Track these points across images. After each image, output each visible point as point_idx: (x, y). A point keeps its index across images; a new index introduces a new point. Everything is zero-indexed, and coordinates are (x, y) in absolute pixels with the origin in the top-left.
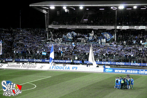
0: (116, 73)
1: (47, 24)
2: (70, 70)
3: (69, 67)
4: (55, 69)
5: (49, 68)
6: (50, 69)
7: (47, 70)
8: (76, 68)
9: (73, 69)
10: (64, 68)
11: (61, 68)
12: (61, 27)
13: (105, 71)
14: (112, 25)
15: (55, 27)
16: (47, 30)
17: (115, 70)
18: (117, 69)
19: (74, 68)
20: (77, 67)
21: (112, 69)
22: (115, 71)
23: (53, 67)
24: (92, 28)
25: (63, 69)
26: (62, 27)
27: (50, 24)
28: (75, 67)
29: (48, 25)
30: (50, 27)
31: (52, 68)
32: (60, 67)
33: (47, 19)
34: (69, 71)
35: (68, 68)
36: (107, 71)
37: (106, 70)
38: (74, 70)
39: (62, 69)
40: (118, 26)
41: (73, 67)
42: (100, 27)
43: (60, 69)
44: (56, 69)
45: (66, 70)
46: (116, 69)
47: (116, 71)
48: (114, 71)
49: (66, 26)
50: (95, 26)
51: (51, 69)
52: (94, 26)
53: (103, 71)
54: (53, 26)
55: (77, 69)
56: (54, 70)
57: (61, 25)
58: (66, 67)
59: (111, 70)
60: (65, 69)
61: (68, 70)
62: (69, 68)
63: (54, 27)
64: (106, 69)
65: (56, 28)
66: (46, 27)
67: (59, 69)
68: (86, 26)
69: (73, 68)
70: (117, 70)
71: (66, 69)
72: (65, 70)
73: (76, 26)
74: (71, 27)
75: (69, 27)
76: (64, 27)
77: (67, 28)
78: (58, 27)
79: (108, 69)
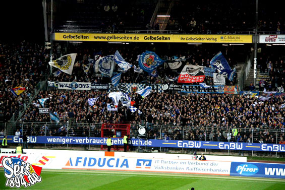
0: (269, 176)
1: (49, 29)
2: (130, 169)
3: (126, 160)
4: (84, 165)
5: (68, 164)
6: (70, 167)
7: (61, 168)
8: (147, 163)
9: (140, 164)
10: (113, 163)
11: (101, 164)
12: (91, 37)
13: (236, 172)
14: (245, 33)
15: (73, 39)
16: (49, 46)
17: (266, 169)
18: (273, 167)
19: (142, 162)
20: (150, 161)
21: (258, 166)
22: (267, 173)
23: (78, 161)
24: (185, 41)
25: (108, 165)
26: (96, 38)
27: (58, 27)
28: (144, 161)
29: (53, 33)
30: (59, 37)
31: (76, 165)
32: (100, 159)
33: (49, 14)
34: (127, 171)
35: (123, 165)
36: (241, 173)
37: (237, 170)
38: (143, 168)
39: (106, 167)
40: (262, 34)
41: (138, 160)
42: (209, 39)
43: (99, 165)
44: (89, 165)
45: (119, 168)
46: (268, 166)
47: (269, 171)
48: (261, 172)
49: (107, 35)
50: (194, 36)
51: (74, 166)
52: (189, 36)
53: (229, 173)
54: (68, 35)
55: (150, 165)
56: (81, 169)
57: (90, 32)
58: (118, 160)
59: (255, 170)
60: (115, 165)
61: (124, 168)
63: (71, 37)
64: (239, 167)
65: (78, 40)
66: (47, 39)
67: (96, 167)
68: (166, 36)
69: (138, 164)
70: (270, 169)
71: (117, 166)
72: (114, 168)
73: (138, 36)
74: (122, 37)
75: (115, 38)
76: (100, 38)
77: (110, 40)
78: (83, 37)
79: (245, 167)
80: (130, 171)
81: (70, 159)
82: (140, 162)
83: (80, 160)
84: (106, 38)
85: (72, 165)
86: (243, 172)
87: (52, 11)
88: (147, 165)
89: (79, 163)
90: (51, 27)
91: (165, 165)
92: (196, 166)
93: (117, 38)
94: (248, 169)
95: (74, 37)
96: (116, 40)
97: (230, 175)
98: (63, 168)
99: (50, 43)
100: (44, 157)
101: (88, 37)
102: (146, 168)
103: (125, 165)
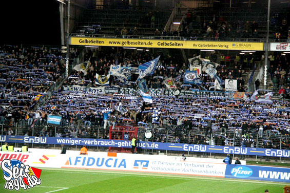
0: (263, 179)
1: (65, 33)
2: (127, 169)
3: (124, 160)
4: (83, 164)
5: (67, 163)
6: (69, 166)
7: (60, 167)
8: (145, 163)
9: (137, 165)
10: (111, 163)
11: (100, 164)
12: (107, 42)
13: (231, 174)
15: (88, 44)
16: (65, 50)
17: (260, 172)
18: (267, 170)
20: (148, 162)
21: (252, 168)
22: (261, 176)
23: (77, 161)
24: (198, 48)
25: (107, 165)
26: (111, 43)
27: (75, 32)
28: (142, 162)
29: (70, 37)
30: (75, 41)
31: (75, 164)
32: (99, 159)
33: (65, 19)
34: (124, 171)
35: (120, 165)
36: (235, 176)
37: (232, 172)
39: (104, 167)
40: (273, 42)
41: (136, 161)
42: (221, 46)
43: (97, 165)
44: (88, 165)
45: (117, 168)
46: (263, 169)
47: (263, 174)
48: (255, 174)
49: (121, 40)
51: (73, 166)
53: (224, 175)
54: (83, 39)
55: (147, 165)
56: (80, 169)
57: (106, 37)
58: (116, 160)
59: (249, 172)
60: (113, 165)
61: (122, 168)
62: (123, 163)
63: (87, 42)
64: (234, 169)
65: (93, 44)
66: (63, 44)
67: (95, 166)
68: (179, 42)
69: (136, 164)
70: (264, 172)
71: (115, 166)
72: (112, 168)
73: (151, 41)
74: (136, 43)
75: (129, 43)
76: (115, 43)
77: (125, 45)
78: (98, 42)
79: (240, 170)
80: (128, 171)
81: (70, 158)
82: (138, 163)
83: (79, 159)
84: (121, 43)
85: (71, 164)
86: (238, 174)
87: (69, 16)
88: (144, 166)
89: (78, 162)
90: (68, 32)
91: (162, 166)
92: (192, 168)
93: (131, 43)
94: (243, 171)
95: (89, 42)
96: (131, 45)
97: (225, 177)
98: (62, 167)
99: (66, 47)
100: (44, 156)
101: (103, 42)
102: (143, 168)
103: (122, 165)
